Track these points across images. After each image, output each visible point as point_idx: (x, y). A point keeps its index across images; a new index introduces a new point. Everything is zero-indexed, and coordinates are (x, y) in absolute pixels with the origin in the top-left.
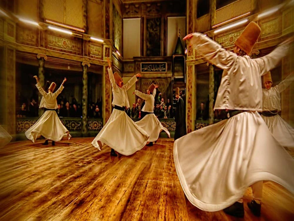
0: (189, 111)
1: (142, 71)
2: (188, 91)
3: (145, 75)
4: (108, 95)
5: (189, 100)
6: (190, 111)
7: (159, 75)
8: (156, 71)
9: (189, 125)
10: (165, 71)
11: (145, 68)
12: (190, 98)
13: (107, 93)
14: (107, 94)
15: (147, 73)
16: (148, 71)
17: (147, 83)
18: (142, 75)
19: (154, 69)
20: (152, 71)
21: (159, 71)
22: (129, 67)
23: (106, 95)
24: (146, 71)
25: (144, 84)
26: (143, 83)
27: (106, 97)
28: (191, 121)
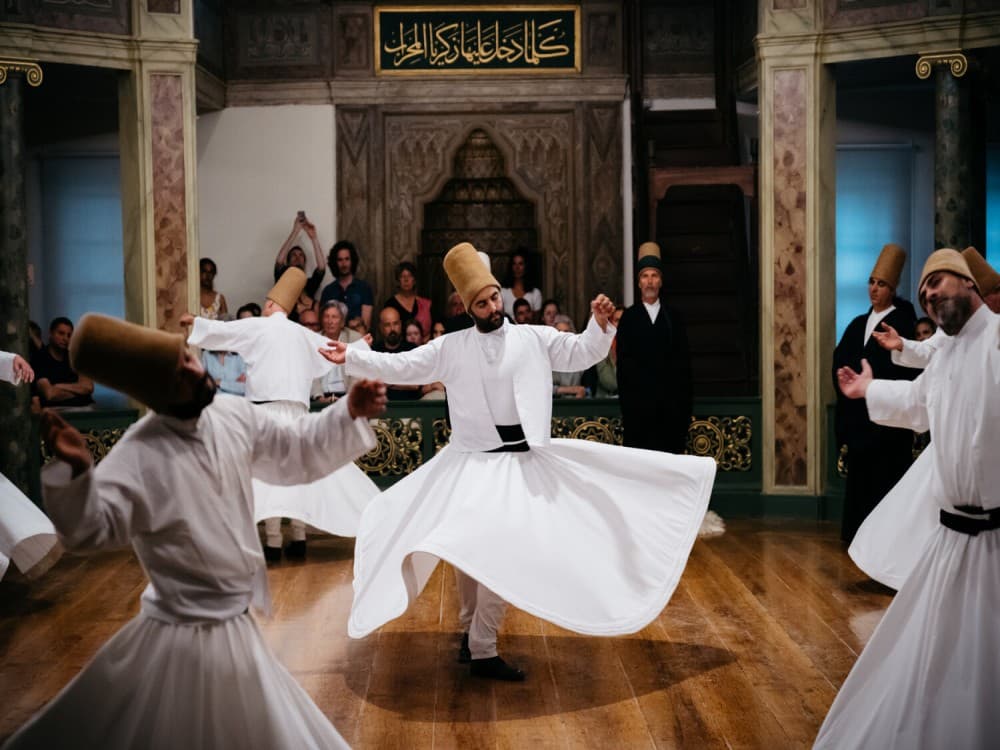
0: (786, 349)
1: (388, 61)
2: (779, 224)
3: (412, 90)
4: (177, 256)
5: (788, 280)
6: (795, 348)
7: (524, 92)
8: (497, 63)
9: (783, 434)
10: (568, 61)
11: (409, 43)
12: (790, 270)
13: (165, 243)
14: (169, 250)
15: (425, 80)
16: (436, 67)
17: (425, 146)
18: (388, 91)
19: (482, 52)
20: (462, 63)
21: (521, 63)
22: (279, 36)
23: (158, 258)
24: (422, 62)
25: (403, 147)
26: (393, 147)
27: (159, 272)
28: (802, 410)
